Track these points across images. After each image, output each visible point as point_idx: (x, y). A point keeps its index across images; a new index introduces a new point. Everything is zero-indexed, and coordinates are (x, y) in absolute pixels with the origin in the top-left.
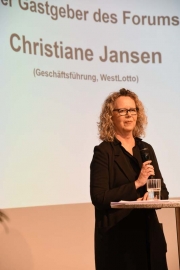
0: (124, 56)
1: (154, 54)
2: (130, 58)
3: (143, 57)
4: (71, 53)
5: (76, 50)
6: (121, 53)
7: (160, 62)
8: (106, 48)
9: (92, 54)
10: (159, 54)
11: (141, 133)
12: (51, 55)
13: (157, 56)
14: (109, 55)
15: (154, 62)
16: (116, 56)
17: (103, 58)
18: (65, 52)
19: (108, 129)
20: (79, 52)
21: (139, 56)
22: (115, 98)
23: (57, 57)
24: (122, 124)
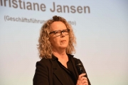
0: (66, 8)
1: (85, 8)
2: (70, 10)
3: (78, 10)
4: (31, 6)
5: (34, 4)
6: (64, 7)
7: (89, 12)
8: (54, 3)
9: (45, 7)
10: (89, 8)
11: (72, 50)
12: (17, 7)
13: (87, 9)
14: (56, 8)
15: (85, 12)
16: (61, 9)
17: (53, 9)
18: (26, 5)
19: (47, 49)
20: (36, 6)
21: (76, 9)
22: (50, 23)
23: (21, 8)
24: (59, 43)
